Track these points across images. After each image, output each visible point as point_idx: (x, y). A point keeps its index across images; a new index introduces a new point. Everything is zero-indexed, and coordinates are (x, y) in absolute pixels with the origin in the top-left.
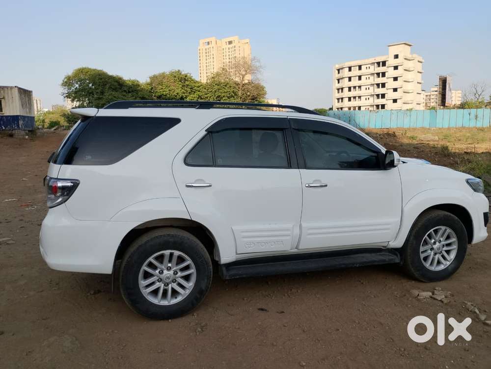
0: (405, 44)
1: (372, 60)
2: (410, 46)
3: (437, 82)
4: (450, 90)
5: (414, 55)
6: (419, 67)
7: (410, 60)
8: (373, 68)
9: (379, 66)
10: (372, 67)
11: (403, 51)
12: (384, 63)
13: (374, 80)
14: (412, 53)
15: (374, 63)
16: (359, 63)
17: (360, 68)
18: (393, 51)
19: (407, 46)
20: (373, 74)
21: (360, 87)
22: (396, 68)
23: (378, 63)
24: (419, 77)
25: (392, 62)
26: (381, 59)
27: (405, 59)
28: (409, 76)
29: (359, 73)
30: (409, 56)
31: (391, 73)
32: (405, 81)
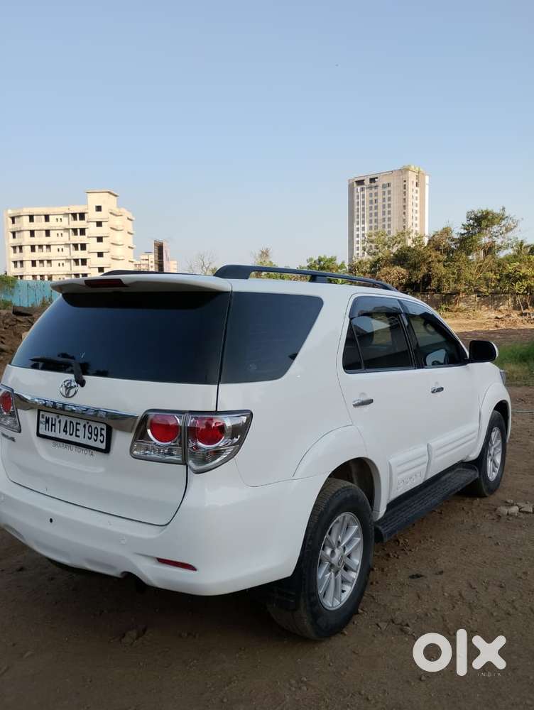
0: (108, 192)
1: (65, 209)
2: (116, 196)
3: (152, 248)
4: (168, 260)
5: (123, 210)
6: (129, 226)
7: (116, 216)
8: (67, 221)
9: (75, 218)
10: (65, 219)
11: (108, 203)
12: (82, 216)
13: (69, 239)
14: (118, 206)
15: (67, 214)
16: (46, 211)
17: (47, 218)
18: (94, 200)
19: (111, 196)
20: (66, 230)
21: (48, 246)
22: (99, 224)
23: (74, 215)
24: (129, 241)
25: (92, 215)
26: (78, 209)
27: (111, 213)
28: (118, 237)
29: (46, 226)
30: (116, 210)
31: (92, 230)
32: (113, 244)
